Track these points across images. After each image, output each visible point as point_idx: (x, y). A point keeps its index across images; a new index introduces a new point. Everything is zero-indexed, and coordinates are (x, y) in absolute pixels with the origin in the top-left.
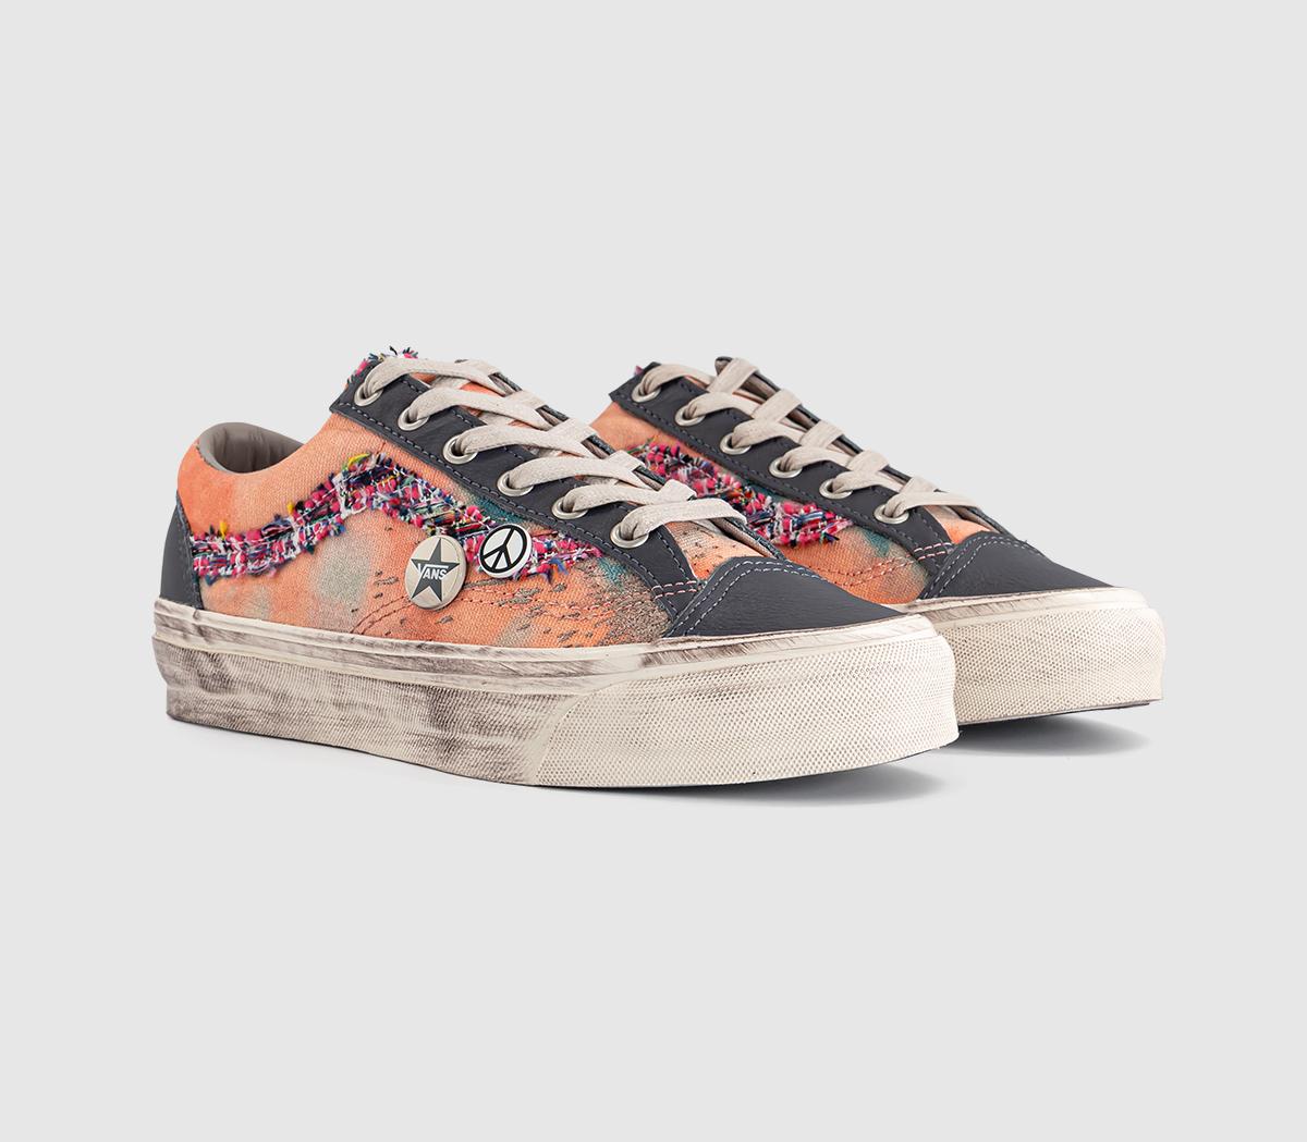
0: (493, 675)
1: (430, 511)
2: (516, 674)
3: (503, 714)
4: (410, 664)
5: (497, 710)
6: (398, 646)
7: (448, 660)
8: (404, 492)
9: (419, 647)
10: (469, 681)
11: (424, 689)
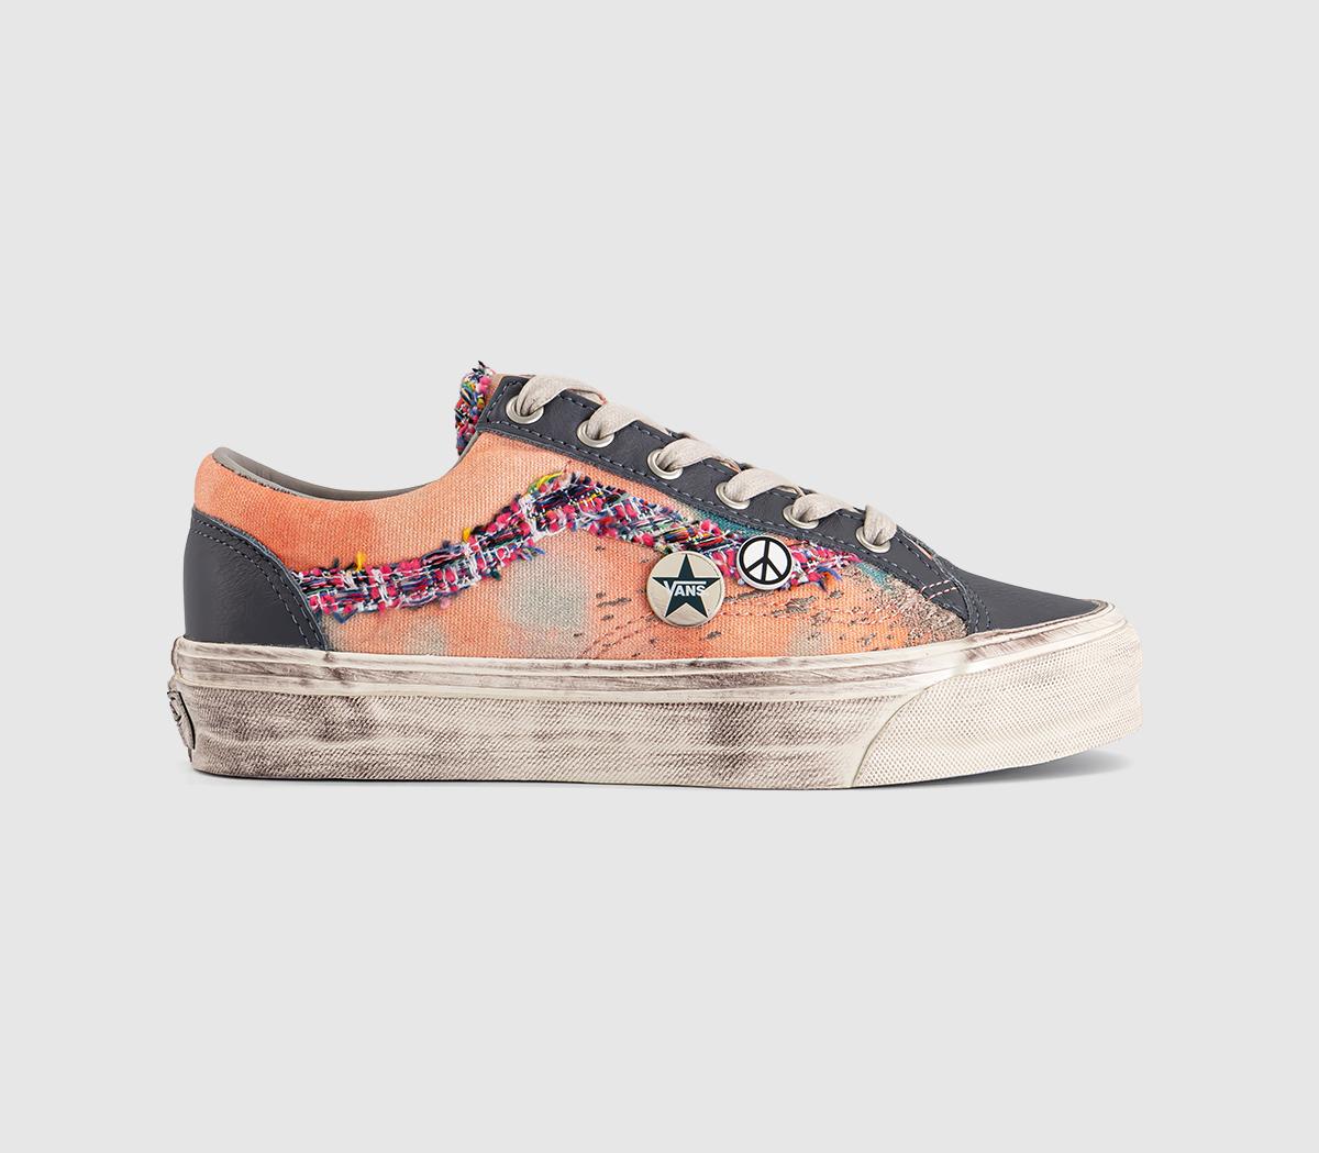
0: (804, 683)
1: (656, 528)
2: (833, 681)
3: (822, 721)
4: (682, 683)
5: (814, 717)
6: (659, 667)
7: (740, 674)
8: (615, 510)
9: (693, 665)
10: (772, 692)
11: (709, 706)
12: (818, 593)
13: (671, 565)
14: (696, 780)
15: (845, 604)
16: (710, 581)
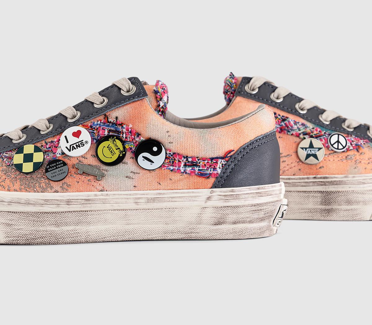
0: (354, 184)
1: (300, 130)
2: (364, 183)
3: (360, 197)
4: (311, 184)
5: (357, 196)
6: (303, 179)
7: (332, 181)
8: (285, 124)
9: (315, 178)
10: (343, 187)
11: (321, 192)
12: (356, 153)
13: (306, 143)
14: (315, 218)
15: (366, 156)
16: (320, 149)
